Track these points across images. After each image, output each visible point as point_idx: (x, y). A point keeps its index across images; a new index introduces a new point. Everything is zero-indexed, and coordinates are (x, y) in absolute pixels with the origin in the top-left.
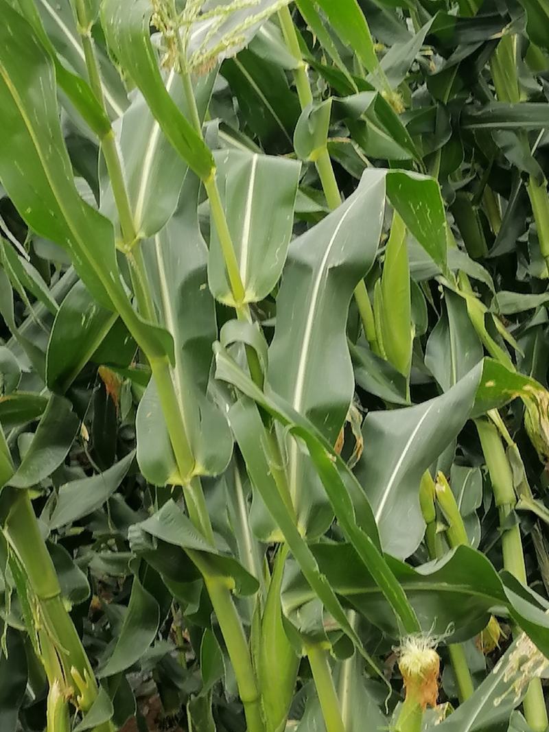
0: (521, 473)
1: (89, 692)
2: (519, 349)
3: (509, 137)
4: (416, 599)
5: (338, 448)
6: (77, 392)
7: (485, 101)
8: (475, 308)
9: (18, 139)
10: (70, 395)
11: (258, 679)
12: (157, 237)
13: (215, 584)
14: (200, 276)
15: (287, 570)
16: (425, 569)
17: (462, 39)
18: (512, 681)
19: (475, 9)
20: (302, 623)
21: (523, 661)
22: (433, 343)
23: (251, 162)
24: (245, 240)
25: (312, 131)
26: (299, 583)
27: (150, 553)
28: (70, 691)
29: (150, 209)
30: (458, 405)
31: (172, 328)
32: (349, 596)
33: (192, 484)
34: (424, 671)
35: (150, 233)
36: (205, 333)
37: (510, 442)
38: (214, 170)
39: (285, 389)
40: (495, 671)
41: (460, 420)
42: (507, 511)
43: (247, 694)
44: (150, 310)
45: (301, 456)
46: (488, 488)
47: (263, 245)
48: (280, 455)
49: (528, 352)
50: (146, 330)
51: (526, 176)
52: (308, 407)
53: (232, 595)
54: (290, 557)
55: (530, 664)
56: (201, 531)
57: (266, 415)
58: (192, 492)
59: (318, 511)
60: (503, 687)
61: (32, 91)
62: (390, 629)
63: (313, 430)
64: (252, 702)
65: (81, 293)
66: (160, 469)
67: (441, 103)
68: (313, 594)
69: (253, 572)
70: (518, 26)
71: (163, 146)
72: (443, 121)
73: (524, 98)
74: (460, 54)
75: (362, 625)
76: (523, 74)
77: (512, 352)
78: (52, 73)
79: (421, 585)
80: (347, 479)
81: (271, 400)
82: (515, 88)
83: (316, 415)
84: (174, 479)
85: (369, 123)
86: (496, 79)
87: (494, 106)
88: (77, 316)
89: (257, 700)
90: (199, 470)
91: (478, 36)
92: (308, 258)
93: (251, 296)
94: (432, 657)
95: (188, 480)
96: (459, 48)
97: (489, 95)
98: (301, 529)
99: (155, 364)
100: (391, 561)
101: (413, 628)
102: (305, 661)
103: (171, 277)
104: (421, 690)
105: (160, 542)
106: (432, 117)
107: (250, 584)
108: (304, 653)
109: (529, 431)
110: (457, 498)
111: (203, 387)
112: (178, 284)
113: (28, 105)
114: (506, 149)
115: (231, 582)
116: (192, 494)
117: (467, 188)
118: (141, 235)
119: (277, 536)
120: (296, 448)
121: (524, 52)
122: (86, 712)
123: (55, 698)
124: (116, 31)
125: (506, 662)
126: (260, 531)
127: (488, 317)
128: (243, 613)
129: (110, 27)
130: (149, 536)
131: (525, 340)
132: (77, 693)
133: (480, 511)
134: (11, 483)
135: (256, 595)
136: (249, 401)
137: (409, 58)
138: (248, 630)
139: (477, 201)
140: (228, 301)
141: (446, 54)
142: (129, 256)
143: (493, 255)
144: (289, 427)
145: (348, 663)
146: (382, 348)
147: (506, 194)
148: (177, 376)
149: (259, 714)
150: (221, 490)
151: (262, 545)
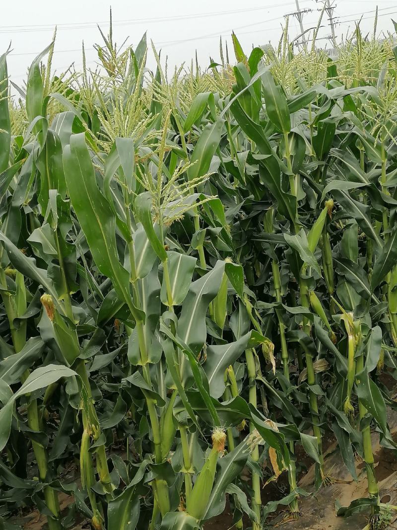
0: (259, 366)
1: (98, 433)
2: (263, 321)
3: (268, 245)
4: (220, 413)
5: (198, 358)
6: (106, 327)
7: (260, 231)
8: (249, 306)
9: (100, 241)
10: (104, 328)
11: (161, 436)
12: (143, 279)
13: (149, 402)
14: (158, 293)
15: (175, 400)
16: (223, 403)
17: (254, 209)
18: (250, 445)
19: (260, 199)
20: (179, 418)
21: (254, 438)
22: (233, 318)
23: (180, 256)
24: (175, 283)
25: (198, 239)
26: (180, 404)
27: (128, 389)
28: (91, 432)
29: (143, 268)
30: (241, 345)
31: (145, 310)
32: (197, 410)
33: (146, 366)
34: (220, 440)
35: (141, 278)
36: (156, 313)
37: (256, 355)
38: (167, 259)
39: (182, 336)
40: (244, 441)
41: (241, 351)
42: (252, 379)
43: (156, 441)
44: (138, 304)
45: (186, 360)
46: (247, 371)
47: (181, 285)
48: (178, 359)
49: (266, 323)
50: (136, 311)
51: (271, 260)
52: (189, 343)
53: (156, 406)
54: (178, 395)
55: (257, 439)
56: (147, 383)
57: (175, 345)
58: (145, 368)
59: (190, 380)
60: (246, 447)
61: (106, 225)
62: (209, 423)
63: (191, 352)
64: (158, 444)
65: (114, 293)
66: (135, 359)
67: (244, 230)
68: (185, 409)
69: (163, 398)
70: (275, 206)
71: (150, 247)
72: (244, 237)
73: (274, 232)
74: (253, 214)
75: (200, 421)
76: (275, 223)
77: (260, 321)
78: (115, 220)
79: (221, 409)
80: (201, 370)
81: (177, 340)
82: (271, 227)
83: (192, 346)
84: (140, 363)
85: (218, 237)
86: (265, 223)
87: (263, 233)
88: (111, 301)
89: (160, 444)
90: (149, 361)
91: (260, 208)
92: (195, 290)
93: (175, 303)
94: (223, 434)
95: (145, 364)
96: (253, 212)
97: (262, 229)
98: (183, 385)
99: (138, 323)
100: (213, 400)
101: (218, 425)
102: (178, 432)
103: (146, 292)
104: (218, 446)
105: (132, 384)
106: (241, 235)
107: (162, 403)
108: (179, 429)
109: (263, 352)
110: (235, 374)
111: (153, 332)
112: (149, 295)
113: (105, 230)
114: (266, 249)
115: (155, 401)
116: (145, 369)
117: (250, 260)
118: (138, 278)
119: (174, 387)
120: (184, 357)
121: (276, 215)
122: (96, 441)
123: (85, 434)
124: (139, 209)
125: (248, 438)
126: (168, 385)
127: (253, 309)
128: (158, 413)
129: (137, 207)
130: (128, 382)
131: (265, 318)
132: (94, 433)
133: (243, 379)
134: (79, 357)
135: (163, 407)
136: (170, 340)
137: (235, 214)
138: (159, 418)
139: (253, 265)
140: (166, 304)
141: (248, 213)
142: (133, 284)
143: (256, 285)
144: (183, 350)
145: (193, 434)
146: (215, 318)
147: (263, 263)
148: (145, 328)
149: (160, 449)
150: (155, 368)
151: (167, 389)
